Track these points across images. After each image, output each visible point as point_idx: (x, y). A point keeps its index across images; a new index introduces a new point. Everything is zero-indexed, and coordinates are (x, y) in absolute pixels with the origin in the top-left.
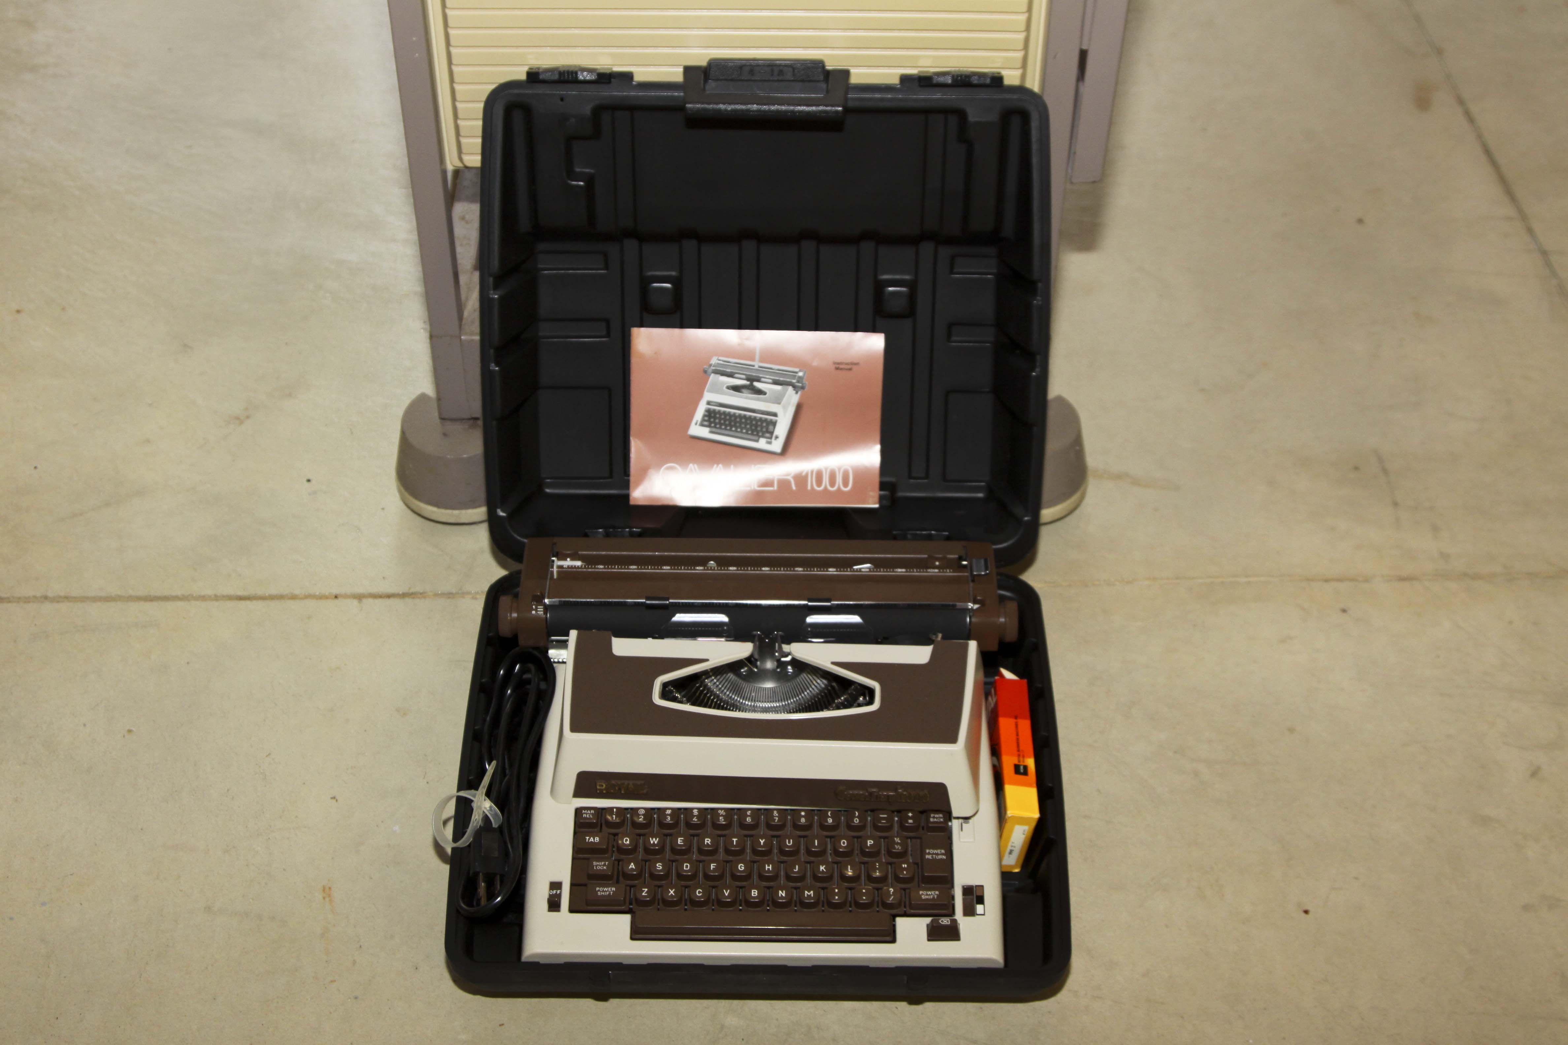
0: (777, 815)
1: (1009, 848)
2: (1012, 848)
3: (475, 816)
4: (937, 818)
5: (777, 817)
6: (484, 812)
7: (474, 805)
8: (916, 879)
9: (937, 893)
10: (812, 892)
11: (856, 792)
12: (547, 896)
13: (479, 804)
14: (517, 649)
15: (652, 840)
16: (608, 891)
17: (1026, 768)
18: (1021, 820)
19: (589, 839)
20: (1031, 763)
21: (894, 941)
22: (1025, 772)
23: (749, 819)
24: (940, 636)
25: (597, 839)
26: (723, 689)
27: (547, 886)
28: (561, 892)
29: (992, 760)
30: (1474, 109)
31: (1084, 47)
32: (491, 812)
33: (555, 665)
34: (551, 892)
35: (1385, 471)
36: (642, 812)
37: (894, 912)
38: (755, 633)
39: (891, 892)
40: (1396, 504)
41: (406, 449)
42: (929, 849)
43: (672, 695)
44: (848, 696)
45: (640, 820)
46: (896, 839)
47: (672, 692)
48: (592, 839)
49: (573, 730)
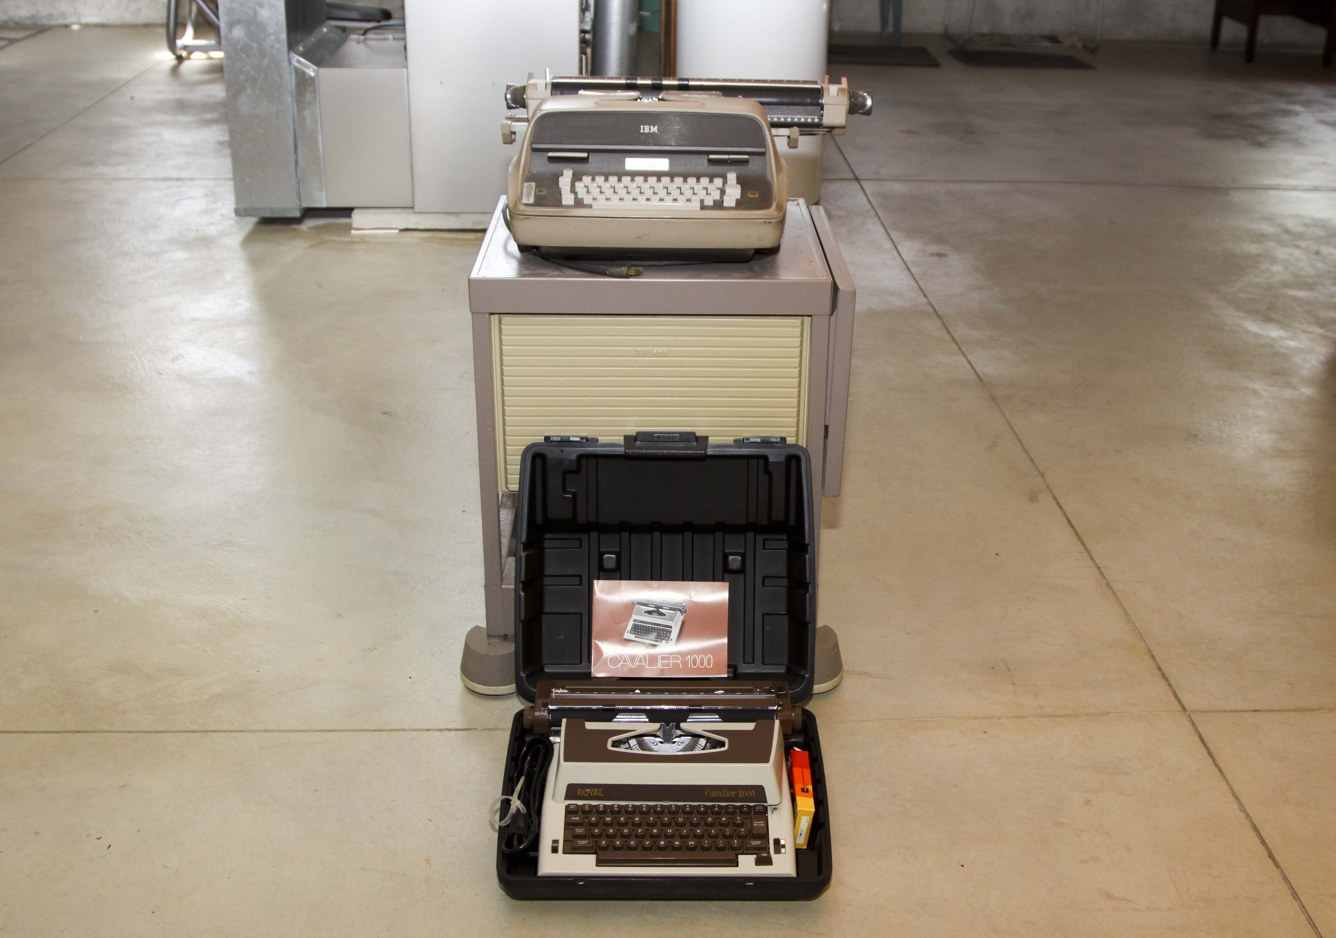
3: (512, 806)
5: (674, 808)
6: (517, 806)
7: (512, 802)
8: (749, 836)
9: (760, 842)
10: (693, 842)
12: (551, 846)
13: (514, 802)
14: (533, 735)
15: (607, 819)
16: (584, 843)
17: (807, 790)
18: (806, 813)
19: (573, 819)
20: (810, 787)
21: (737, 866)
23: (659, 809)
24: (758, 717)
25: (578, 818)
27: (551, 842)
28: (558, 845)
30: (1061, 501)
31: (827, 424)
32: (520, 807)
33: (554, 746)
34: (553, 845)
35: (1009, 669)
36: (602, 807)
37: (737, 852)
39: (736, 843)
40: (1014, 684)
41: (468, 652)
45: (601, 810)
46: (738, 818)
48: (575, 818)
49: (565, 760)
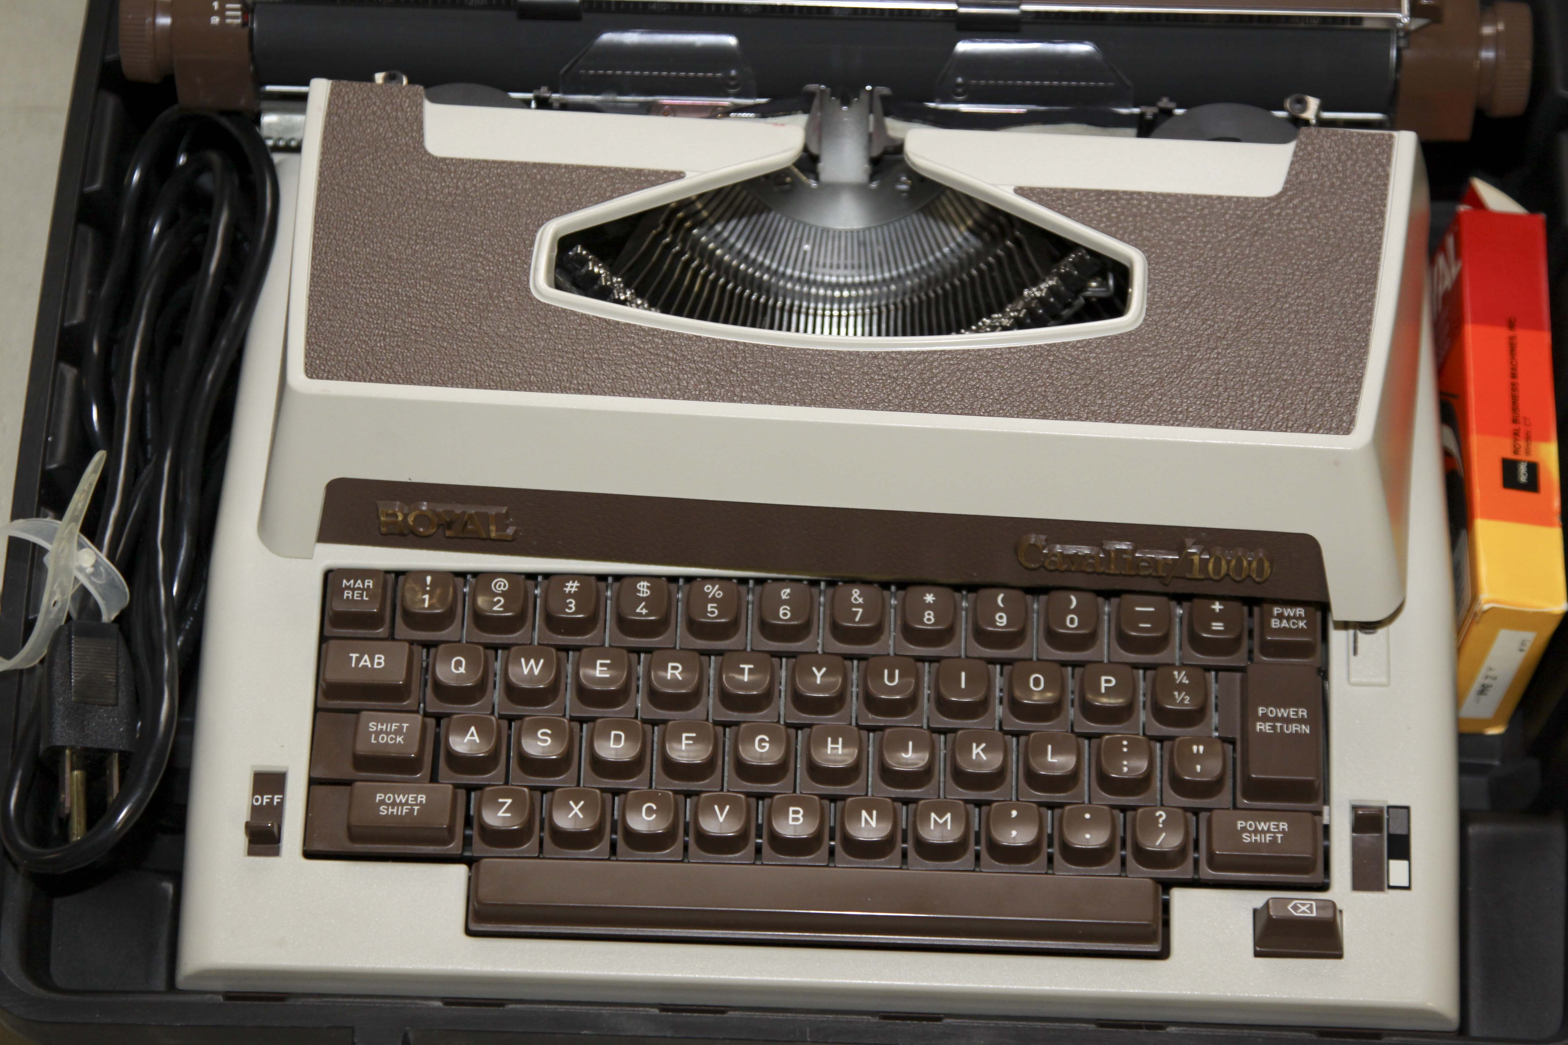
0: (860, 600)
1: (1479, 681)
2: (1488, 682)
4: (1288, 618)
5: (859, 606)
6: (76, 579)
7: (49, 560)
8: (1229, 783)
10: (949, 816)
11: (1071, 550)
12: (245, 815)
15: (527, 663)
16: (407, 803)
17: (1533, 468)
18: (1517, 619)
19: (358, 660)
20: (1548, 454)
21: (1164, 954)
22: (1533, 485)
23: (784, 613)
24: (1313, 103)
25: (380, 660)
26: (726, 234)
27: (247, 785)
28: (282, 799)
29: (1441, 436)
32: (94, 579)
33: (277, 158)
34: (257, 800)
36: (500, 585)
37: (1167, 873)
38: (812, 87)
39: (1161, 820)
42: (1267, 705)
43: (584, 271)
44: (1060, 282)
45: (496, 608)
46: (1176, 673)
47: (583, 261)
48: (366, 661)
49: (312, 371)
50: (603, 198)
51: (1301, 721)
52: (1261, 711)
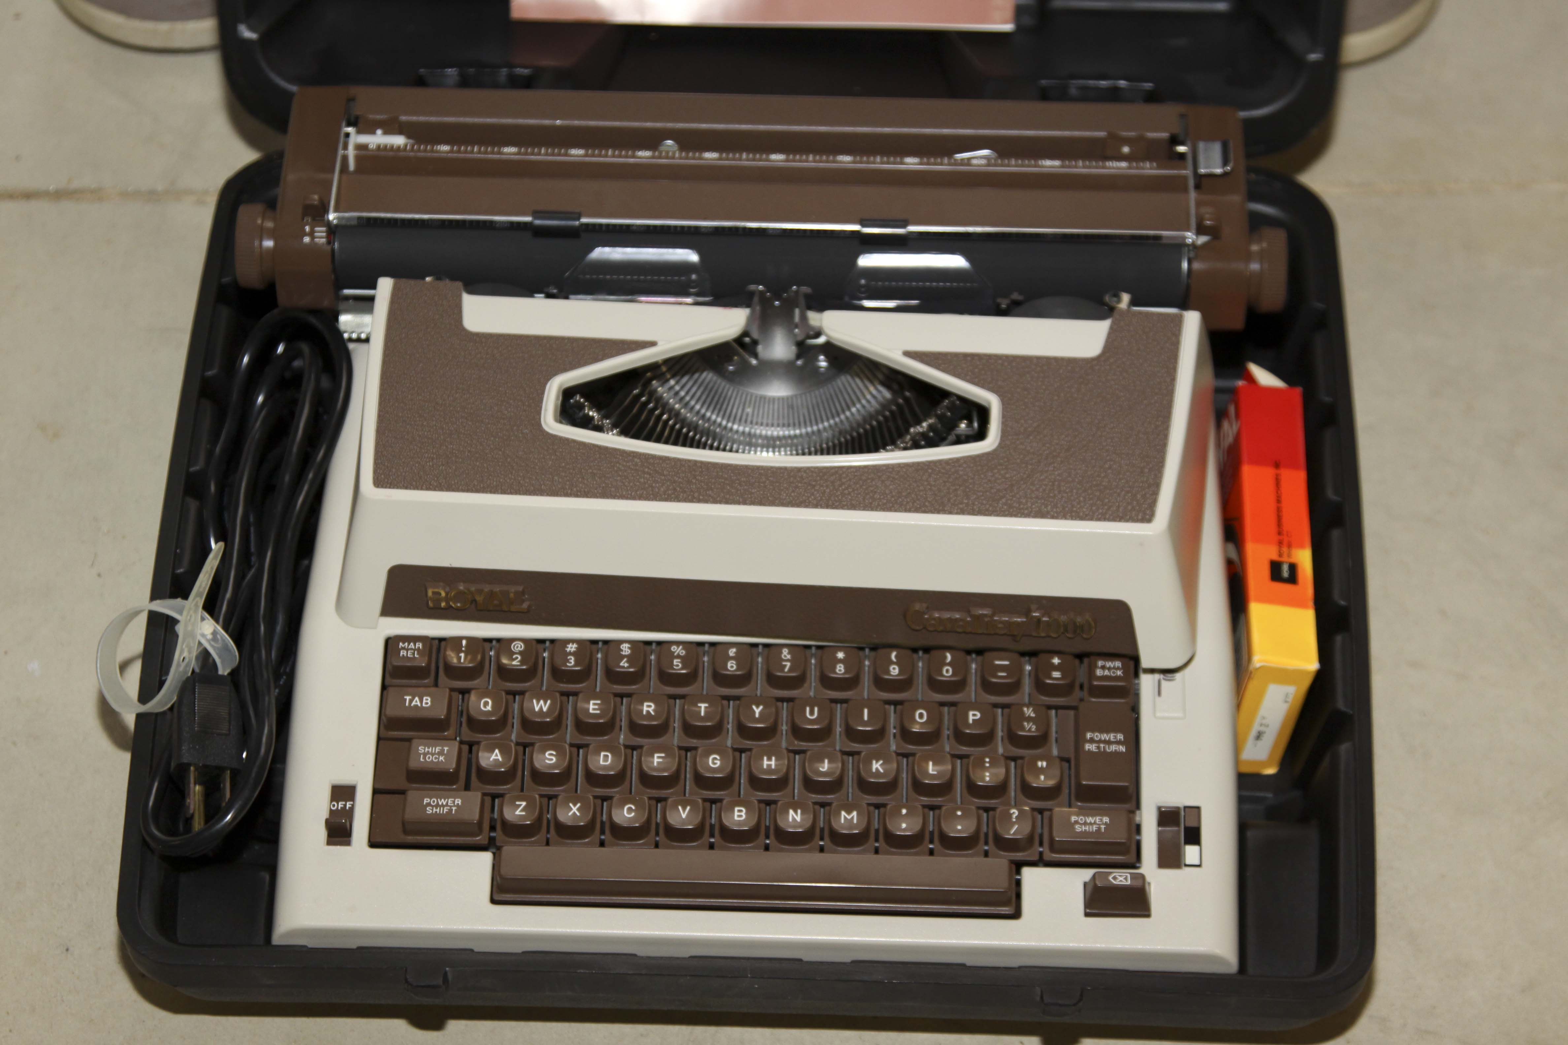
0: (789, 657)
1: (1255, 728)
2: (1262, 729)
3: (182, 651)
4: (1109, 669)
5: (788, 660)
6: (200, 643)
7: (180, 629)
8: (1065, 791)
9: (1106, 819)
10: (855, 813)
11: (947, 615)
12: (325, 815)
13: (190, 628)
14: (276, 311)
15: (538, 703)
16: (447, 805)
17: (1293, 568)
18: (1282, 675)
19: (411, 701)
20: (1304, 558)
21: (1016, 915)
22: (1293, 579)
23: (732, 666)
24: (1126, 298)
25: (427, 701)
26: (688, 398)
27: (327, 794)
28: (353, 805)
29: (1225, 551)
32: (213, 643)
33: (351, 346)
34: (334, 806)
36: (518, 647)
37: (1019, 856)
38: (752, 287)
39: (1014, 816)
42: (1093, 731)
43: (581, 414)
44: (937, 420)
45: (514, 663)
46: (1025, 709)
47: (581, 407)
48: (416, 701)
49: (379, 482)
50: (596, 360)
51: (1118, 743)
52: (1089, 735)
